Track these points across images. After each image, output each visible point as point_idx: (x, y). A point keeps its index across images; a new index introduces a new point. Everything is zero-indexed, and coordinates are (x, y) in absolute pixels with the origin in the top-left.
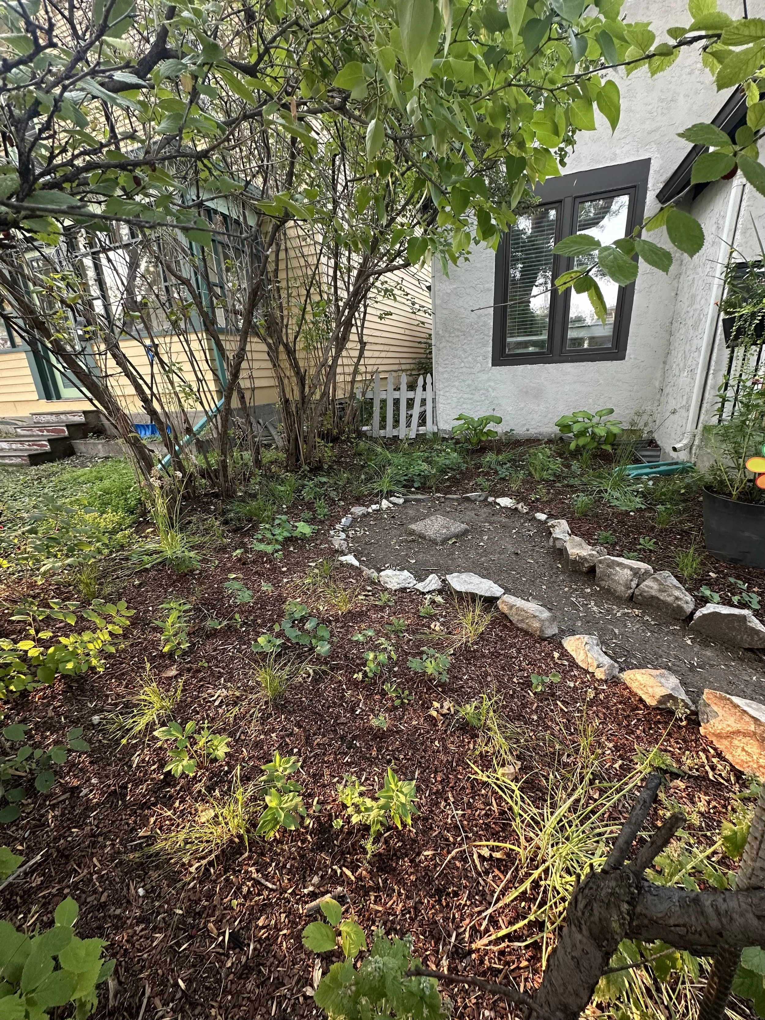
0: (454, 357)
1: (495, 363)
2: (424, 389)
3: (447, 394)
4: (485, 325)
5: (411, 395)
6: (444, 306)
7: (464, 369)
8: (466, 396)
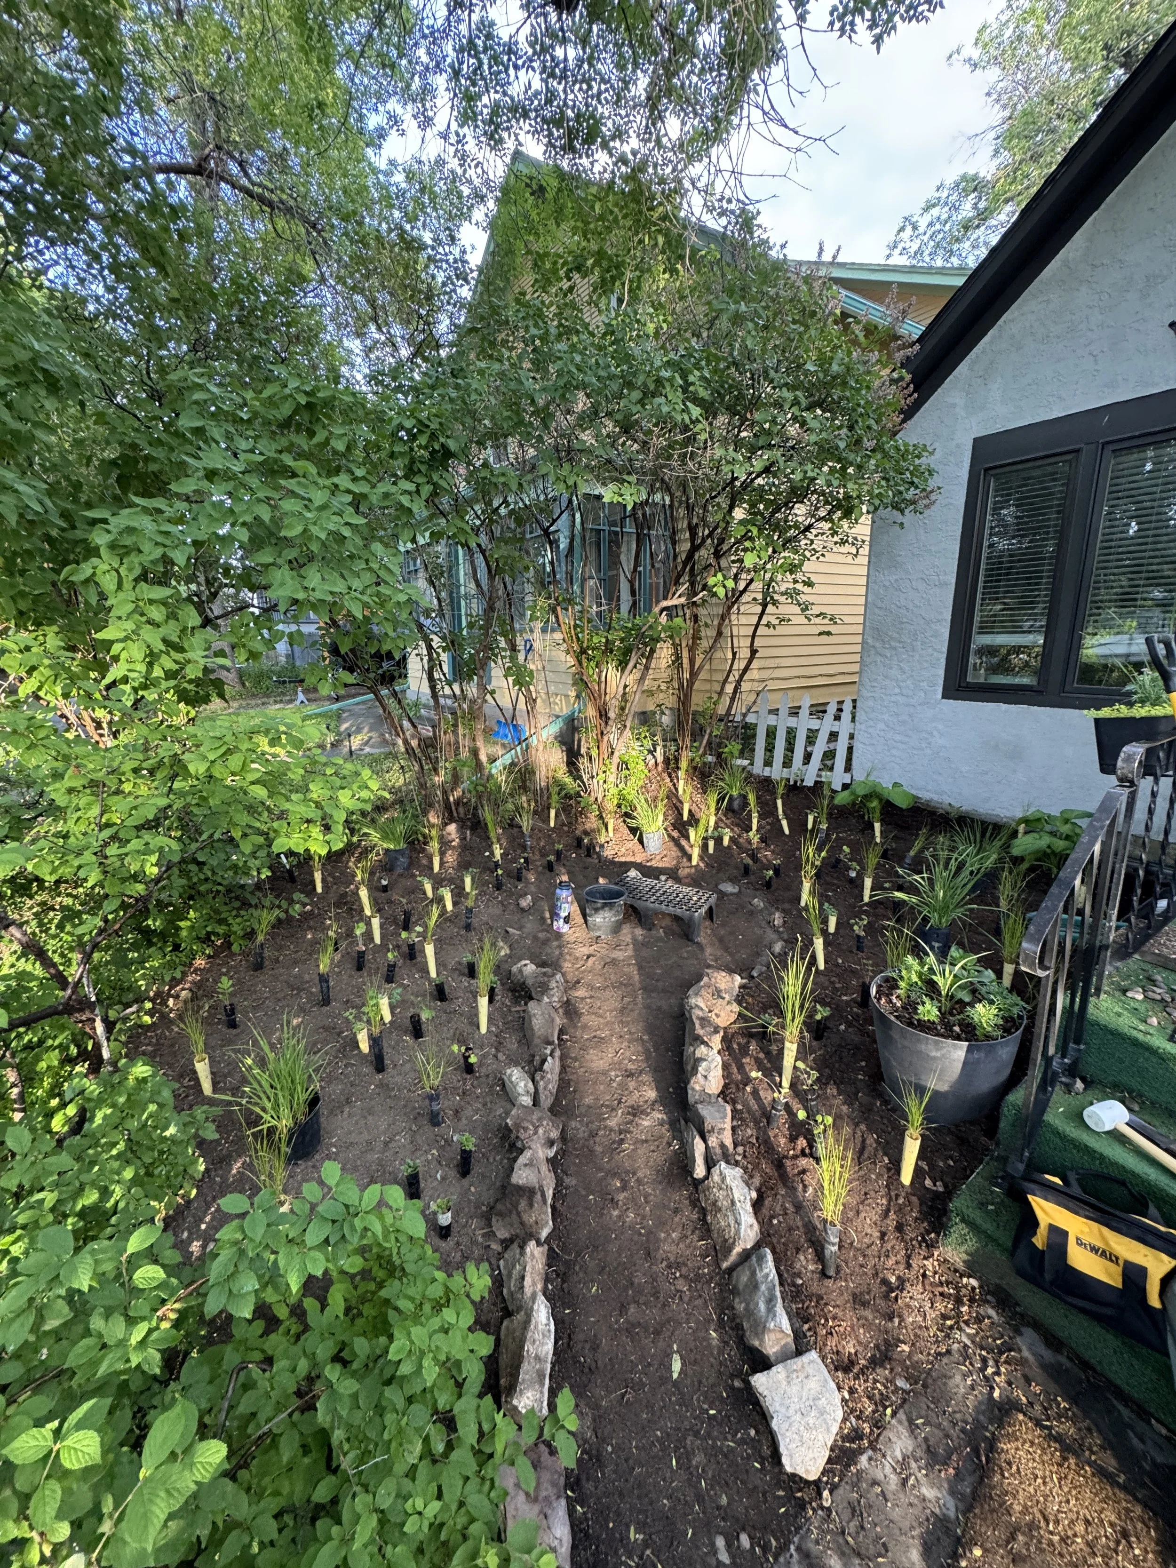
0: (886, 677)
1: (948, 694)
2: (837, 718)
3: (871, 730)
4: (936, 635)
5: (814, 724)
6: (880, 604)
7: (899, 698)
8: (898, 737)
